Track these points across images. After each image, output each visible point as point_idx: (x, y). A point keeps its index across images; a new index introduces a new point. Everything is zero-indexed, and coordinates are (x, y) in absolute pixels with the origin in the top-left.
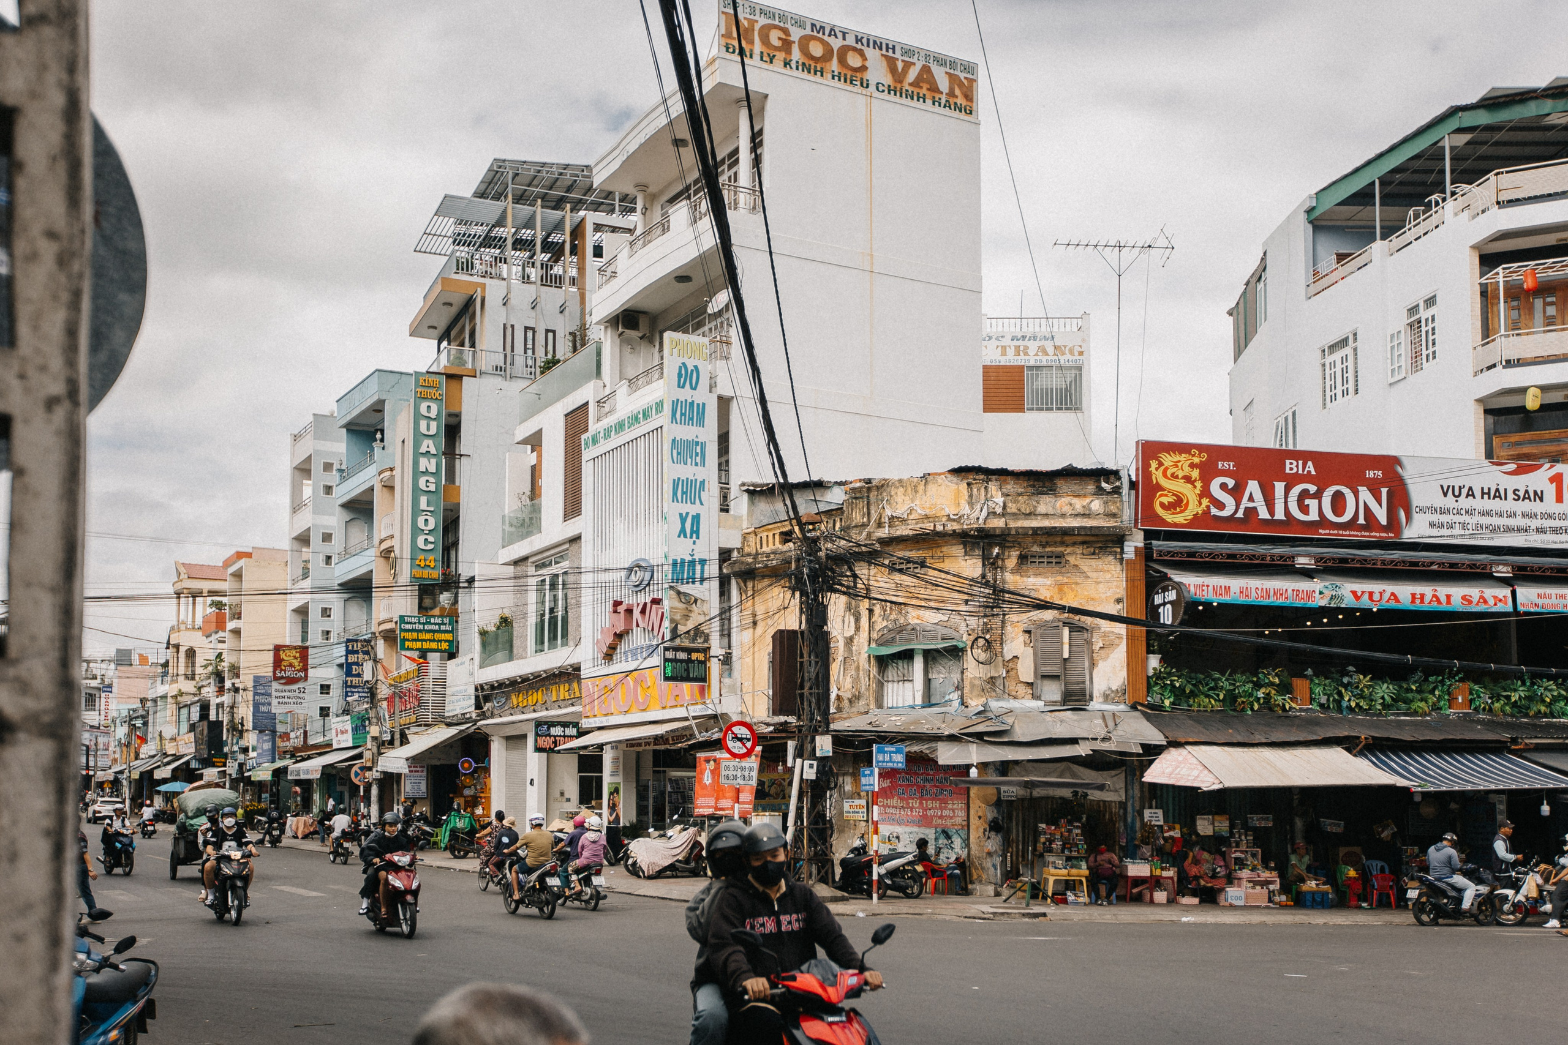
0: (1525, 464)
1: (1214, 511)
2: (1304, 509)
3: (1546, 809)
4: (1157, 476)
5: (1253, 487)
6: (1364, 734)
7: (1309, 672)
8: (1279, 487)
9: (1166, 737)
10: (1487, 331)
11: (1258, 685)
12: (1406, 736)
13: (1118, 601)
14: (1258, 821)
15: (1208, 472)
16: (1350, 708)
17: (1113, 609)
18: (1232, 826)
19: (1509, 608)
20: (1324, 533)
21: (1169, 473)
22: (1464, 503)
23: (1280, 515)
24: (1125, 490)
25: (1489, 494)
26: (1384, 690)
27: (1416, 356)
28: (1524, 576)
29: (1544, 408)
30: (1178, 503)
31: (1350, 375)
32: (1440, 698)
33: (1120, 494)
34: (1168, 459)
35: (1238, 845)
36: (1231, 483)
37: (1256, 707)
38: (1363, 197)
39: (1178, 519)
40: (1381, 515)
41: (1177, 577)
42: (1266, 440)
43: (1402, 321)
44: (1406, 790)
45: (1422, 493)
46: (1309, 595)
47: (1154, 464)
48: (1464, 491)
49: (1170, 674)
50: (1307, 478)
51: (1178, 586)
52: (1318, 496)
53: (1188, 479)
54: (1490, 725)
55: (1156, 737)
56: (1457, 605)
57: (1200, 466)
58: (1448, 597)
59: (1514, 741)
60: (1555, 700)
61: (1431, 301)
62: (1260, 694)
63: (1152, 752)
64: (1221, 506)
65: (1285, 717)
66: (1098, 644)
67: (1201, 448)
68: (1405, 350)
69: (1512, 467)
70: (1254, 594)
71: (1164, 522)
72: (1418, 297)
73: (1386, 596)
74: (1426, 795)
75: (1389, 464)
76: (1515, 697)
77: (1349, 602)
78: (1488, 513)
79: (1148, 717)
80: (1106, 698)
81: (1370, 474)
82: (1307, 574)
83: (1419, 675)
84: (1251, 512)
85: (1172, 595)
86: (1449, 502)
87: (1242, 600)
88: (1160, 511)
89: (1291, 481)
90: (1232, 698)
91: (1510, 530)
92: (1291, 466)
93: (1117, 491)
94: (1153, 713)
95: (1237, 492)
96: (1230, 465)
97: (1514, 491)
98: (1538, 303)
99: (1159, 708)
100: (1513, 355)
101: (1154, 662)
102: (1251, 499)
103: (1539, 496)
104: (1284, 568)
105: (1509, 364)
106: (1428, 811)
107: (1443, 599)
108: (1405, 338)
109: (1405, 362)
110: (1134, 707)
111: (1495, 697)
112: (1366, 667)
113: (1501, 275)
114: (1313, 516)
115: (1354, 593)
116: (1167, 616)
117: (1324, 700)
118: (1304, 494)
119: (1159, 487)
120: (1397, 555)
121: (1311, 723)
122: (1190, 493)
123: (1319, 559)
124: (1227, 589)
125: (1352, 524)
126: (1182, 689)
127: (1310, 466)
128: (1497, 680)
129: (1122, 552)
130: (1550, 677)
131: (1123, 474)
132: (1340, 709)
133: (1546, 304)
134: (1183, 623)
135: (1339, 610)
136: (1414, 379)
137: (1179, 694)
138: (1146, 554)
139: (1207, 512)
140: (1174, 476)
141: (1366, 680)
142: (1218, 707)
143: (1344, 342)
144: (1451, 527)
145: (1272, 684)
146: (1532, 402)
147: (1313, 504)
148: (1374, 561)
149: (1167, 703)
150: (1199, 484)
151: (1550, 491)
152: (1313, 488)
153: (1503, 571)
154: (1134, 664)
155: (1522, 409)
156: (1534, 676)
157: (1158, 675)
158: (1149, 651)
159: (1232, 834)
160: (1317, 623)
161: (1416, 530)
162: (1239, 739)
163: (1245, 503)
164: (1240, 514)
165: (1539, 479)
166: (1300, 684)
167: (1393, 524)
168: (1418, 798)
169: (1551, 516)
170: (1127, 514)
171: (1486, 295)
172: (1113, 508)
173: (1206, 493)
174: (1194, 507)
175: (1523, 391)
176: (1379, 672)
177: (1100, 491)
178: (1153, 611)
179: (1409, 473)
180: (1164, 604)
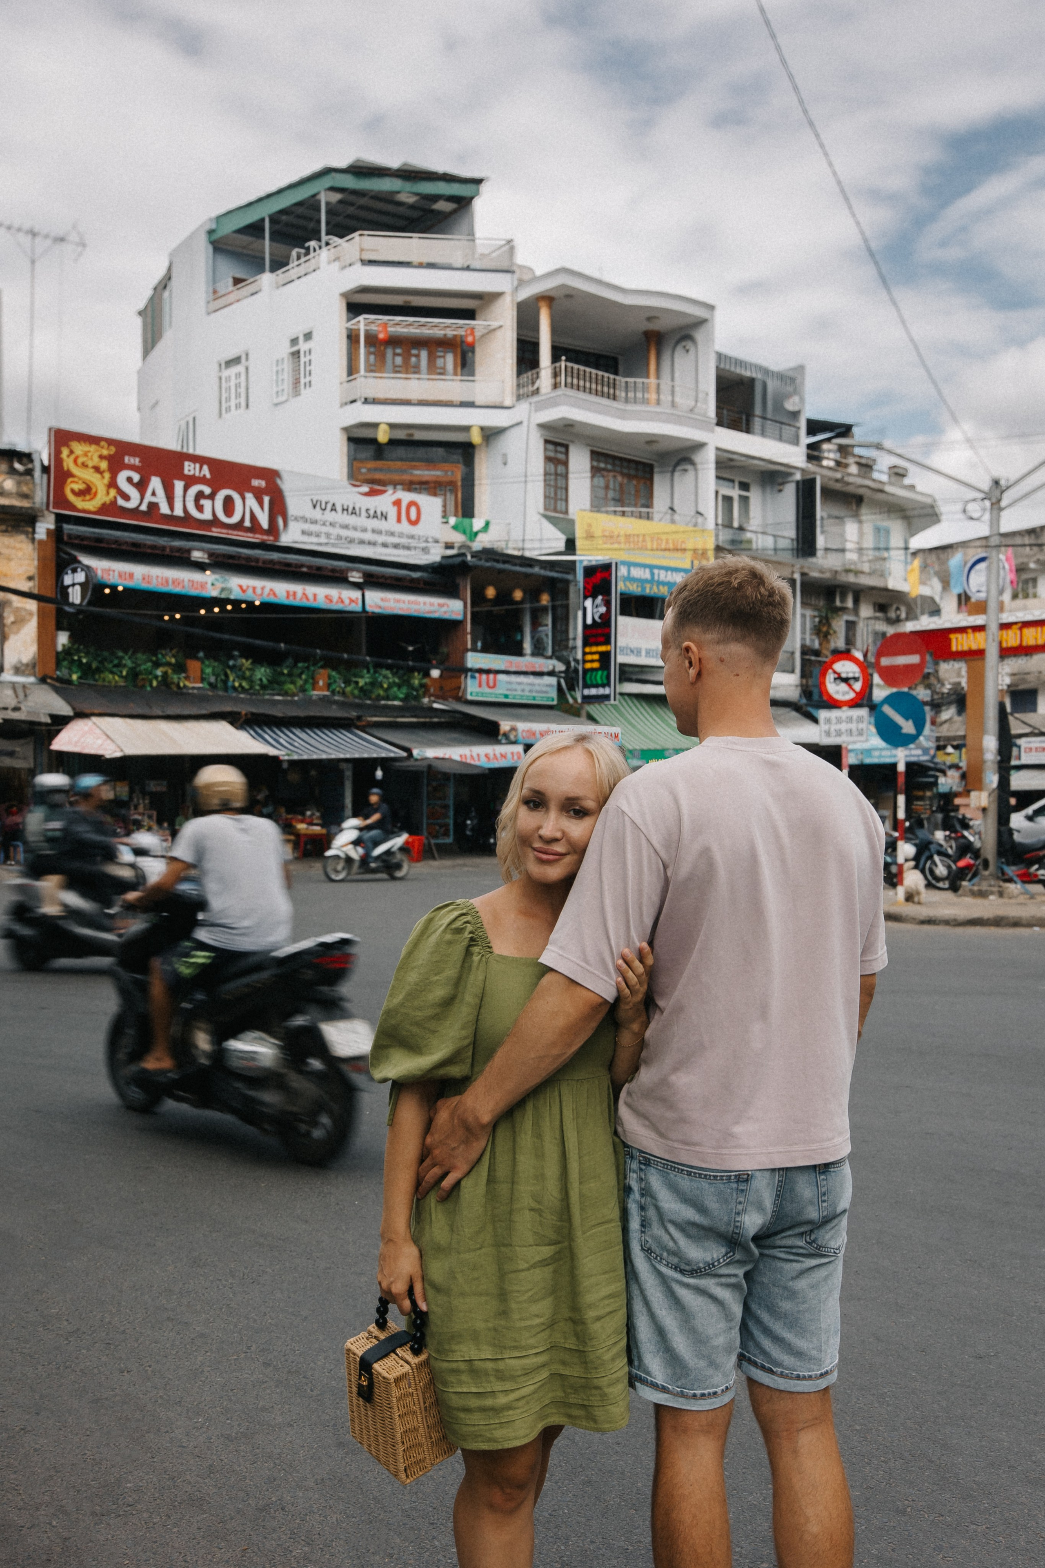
0: (376, 487)
1: (121, 502)
2: (200, 508)
3: (379, 774)
4: (68, 463)
5: (156, 483)
6: (244, 709)
7: (201, 654)
8: (179, 485)
9: (74, 709)
10: (352, 370)
11: (157, 665)
12: (278, 712)
13: (30, 578)
14: (154, 786)
15: (116, 464)
16: (234, 688)
17: (25, 586)
18: (132, 791)
19: (358, 608)
20: (215, 532)
21: (80, 461)
22: (329, 516)
23: (179, 512)
24: (37, 473)
25: (347, 510)
26: (262, 673)
27: (296, 382)
28: (372, 582)
29: (392, 442)
30: (87, 491)
31: (243, 390)
32: (306, 681)
33: (32, 476)
34: (79, 448)
35: (136, 807)
36: (136, 477)
37: (155, 683)
38: (255, 229)
39: (88, 506)
40: (264, 520)
41: (87, 560)
42: (169, 441)
43: (286, 349)
44: (275, 759)
45: (295, 505)
46: (203, 585)
47: (65, 452)
48: (329, 507)
49: (78, 651)
50: (202, 480)
51: (87, 569)
52: (212, 497)
53: (97, 469)
54: (342, 705)
55: (63, 708)
56: (321, 603)
57: (109, 458)
58: (315, 596)
59: (359, 718)
60: (390, 686)
61: (308, 336)
62: (159, 672)
63: (59, 722)
64: (127, 498)
65: (181, 694)
66: (9, 618)
67: (110, 442)
68: (287, 376)
69: (365, 489)
70: (154, 581)
71: (73, 508)
72: (298, 331)
73: (267, 591)
74: (292, 763)
75: (271, 475)
76: (361, 682)
77: (236, 594)
78: (346, 527)
79: (57, 690)
80: (17, 670)
81: (256, 483)
82: (201, 567)
83: (290, 661)
84: (153, 506)
85: (80, 577)
86: (317, 514)
87: (144, 586)
88: (71, 498)
89: (190, 481)
90: (134, 674)
91: (362, 542)
92: (189, 468)
93: (29, 472)
94: (62, 686)
95: (141, 486)
96: (136, 461)
97: (367, 510)
98: (389, 352)
99: (69, 682)
100: (371, 394)
101: (63, 639)
102: (154, 494)
103: (384, 517)
104: (181, 560)
105: (366, 401)
106: (294, 777)
107: (311, 597)
108: (287, 366)
109: (287, 385)
110: (43, 680)
111: (347, 682)
112: (247, 652)
113: (363, 323)
114: (207, 515)
115: (241, 587)
116: (75, 596)
117: (212, 679)
118: (200, 495)
119: (69, 474)
120: (275, 556)
121: (201, 698)
122: (99, 483)
123: (211, 555)
124: (131, 575)
125: (239, 526)
126: (89, 665)
127: (206, 471)
128: (349, 668)
129: (34, 532)
130: (389, 667)
131: (35, 457)
132: (226, 689)
133: (395, 354)
134: (90, 603)
135: (228, 601)
136: (295, 402)
137: (87, 671)
138: (57, 535)
139: (114, 502)
140: (84, 465)
141: (246, 663)
142: (122, 683)
143: (236, 361)
144: (318, 535)
145: (169, 664)
146: (383, 436)
147: (206, 504)
148: (257, 560)
149: (75, 677)
150: (107, 475)
151: (392, 512)
152: (207, 490)
153: (355, 577)
154: (44, 639)
155: (374, 441)
156: (378, 666)
157: (67, 652)
158: (59, 627)
159: (131, 798)
160: (209, 610)
161: (291, 536)
162: (140, 711)
163: (148, 498)
164: (144, 508)
165: (384, 502)
166: (194, 666)
167: (273, 529)
168: (285, 766)
169: (392, 534)
170: (40, 497)
171: (352, 338)
172: (25, 489)
173: (113, 484)
174: (102, 496)
175: (375, 426)
176: (259, 657)
177: (12, 471)
178: (64, 591)
179: (287, 485)
180: (73, 585)
